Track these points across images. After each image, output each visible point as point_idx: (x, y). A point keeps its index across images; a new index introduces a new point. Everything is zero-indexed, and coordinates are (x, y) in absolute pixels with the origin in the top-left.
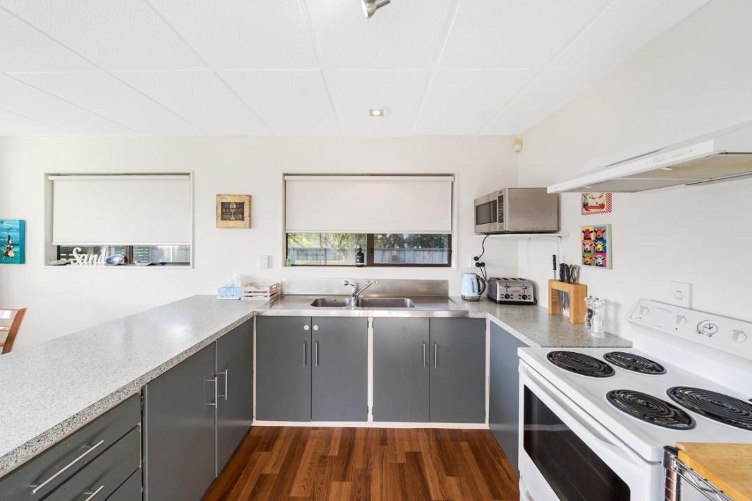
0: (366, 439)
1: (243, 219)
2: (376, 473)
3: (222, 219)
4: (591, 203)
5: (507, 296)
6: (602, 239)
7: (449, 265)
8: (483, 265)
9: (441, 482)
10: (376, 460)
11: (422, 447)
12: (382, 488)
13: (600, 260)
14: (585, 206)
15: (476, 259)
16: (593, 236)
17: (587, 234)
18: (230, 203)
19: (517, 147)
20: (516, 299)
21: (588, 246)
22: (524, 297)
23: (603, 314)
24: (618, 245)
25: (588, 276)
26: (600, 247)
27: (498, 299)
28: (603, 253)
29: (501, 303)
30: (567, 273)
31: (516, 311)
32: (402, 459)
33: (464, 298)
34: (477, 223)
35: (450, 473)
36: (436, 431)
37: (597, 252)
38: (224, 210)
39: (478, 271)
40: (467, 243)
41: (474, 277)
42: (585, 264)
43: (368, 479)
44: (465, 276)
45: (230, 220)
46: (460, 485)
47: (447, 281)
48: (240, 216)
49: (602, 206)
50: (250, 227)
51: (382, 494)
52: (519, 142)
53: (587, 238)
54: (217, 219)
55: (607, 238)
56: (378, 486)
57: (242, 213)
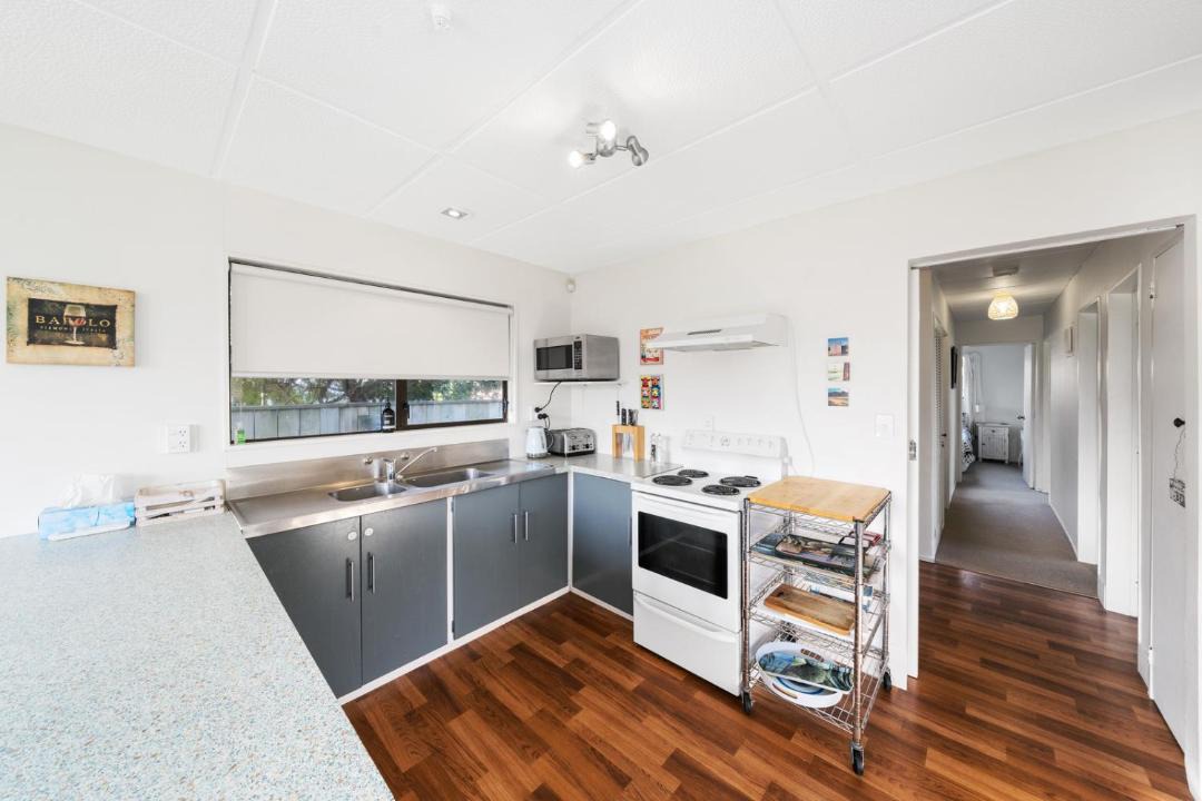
0: (450, 666)
1: (112, 344)
2: (491, 685)
3: (31, 341)
4: (648, 356)
5: (574, 448)
6: (657, 386)
7: (504, 420)
8: (544, 416)
9: (558, 652)
10: (480, 675)
11: (521, 637)
12: (509, 691)
13: (656, 403)
14: (643, 358)
15: (537, 410)
16: (650, 384)
17: (645, 382)
18: (64, 304)
19: (570, 287)
20: (581, 449)
21: (645, 392)
22: (587, 446)
23: (664, 448)
24: (668, 391)
25: (645, 418)
26: (656, 393)
27: (566, 451)
28: (658, 397)
29: (570, 455)
30: (628, 418)
31: (581, 460)
32: (508, 659)
33: (530, 458)
34: (539, 367)
35: (560, 641)
36: (522, 618)
37: (654, 397)
38: (40, 320)
39: (542, 422)
40: (528, 391)
41: (542, 430)
42: (644, 407)
43: (488, 695)
44: (531, 430)
45: (62, 343)
46: (575, 644)
47: (507, 440)
48: (104, 337)
49: (657, 359)
50: (133, 365)
51: (512, 695)
52: (572, 282)
53: (645, 385)
54: (11, 341)
55: (661, 386)
56: (503, 692)
57: (111, 331)
